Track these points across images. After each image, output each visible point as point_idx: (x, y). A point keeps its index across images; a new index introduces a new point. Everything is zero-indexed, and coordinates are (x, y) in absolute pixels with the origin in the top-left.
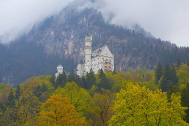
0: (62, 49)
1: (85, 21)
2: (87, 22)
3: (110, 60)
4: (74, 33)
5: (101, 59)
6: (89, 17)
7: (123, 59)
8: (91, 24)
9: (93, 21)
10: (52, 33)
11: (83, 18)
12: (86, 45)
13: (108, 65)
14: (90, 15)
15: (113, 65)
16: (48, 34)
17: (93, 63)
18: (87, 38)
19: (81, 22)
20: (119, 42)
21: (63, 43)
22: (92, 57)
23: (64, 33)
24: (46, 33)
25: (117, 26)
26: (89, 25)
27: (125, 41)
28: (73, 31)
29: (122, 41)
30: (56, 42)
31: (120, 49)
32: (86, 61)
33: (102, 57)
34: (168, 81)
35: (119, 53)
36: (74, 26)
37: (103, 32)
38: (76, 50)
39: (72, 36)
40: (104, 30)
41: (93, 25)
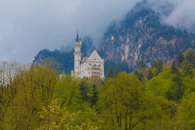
0: (119, 54)
1: (141, 23)
3: (100, 65)
4: (129, 37)
5: (87, 64)
6: (145, 19)
7: (168, 62)
8: (146, 26)
9: (147, 23)
10: (113, 38)
11: (139, 20)
13: (96, 71)
14: (146, 17)
16: (108, 39)
17: (82, 69)
18: (76, 44)
19: (137, 25)
20: (166, 44)
21: (120, 49)
23: (121, 38)
26: (144, 27)
27: (173, 42)
28: (128, 35)
29: (169, 43)
31: (167, 51)
35: (165, 56)
36: (129, 29)
37: (154, 34)
38: (131, 55)
39: (128, 41)
40: (155, 32)
41: (147, 27)
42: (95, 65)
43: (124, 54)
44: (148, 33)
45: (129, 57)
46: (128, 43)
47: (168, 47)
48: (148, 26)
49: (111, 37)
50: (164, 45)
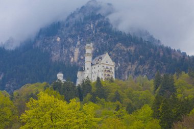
0: (68, 56)
2: (93, 28)
3: (111, 68)
4: (80, 39)
5: (101, 66)
6: (96, 24)
7: (129, 67)
8: (98, 30)
9: (100, 28)
10: (58, 39)
11: (90, 24)
12: (86, 52)
13: (108, 73)
14: (97, 21)
15: (114, 73)
16: (53, 40)
17: (93, 71)
18: (87, 45)
19: (88, 29)
20: (125, 49)
21: (69, 50)
22: (92, 65)
23: (70, 40)
24: (52, 39)
25: (125, 33)
26: (96, 32)
27: (132, 49)
29: (128, 49)
30: (62, 48)
31: (127, 57)
32: (86, 69)
33: (102, 65)
34: (166, 90)
35: (126, 61)
36: (80, 32)
37: (110, 39)
38: (82, 58)
39: (78, 43)
40: (111, 37)
41: (100, 32)
42: (107, 68)
43: (73, 56)
44: (102, 38)
45: (80, 59)
46: (78, 46)
47: (128, 53)
48: (101, 30)
49: (57, 39)
50: (125, 51)
